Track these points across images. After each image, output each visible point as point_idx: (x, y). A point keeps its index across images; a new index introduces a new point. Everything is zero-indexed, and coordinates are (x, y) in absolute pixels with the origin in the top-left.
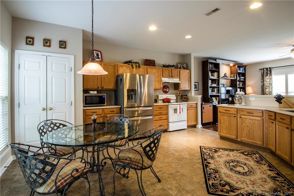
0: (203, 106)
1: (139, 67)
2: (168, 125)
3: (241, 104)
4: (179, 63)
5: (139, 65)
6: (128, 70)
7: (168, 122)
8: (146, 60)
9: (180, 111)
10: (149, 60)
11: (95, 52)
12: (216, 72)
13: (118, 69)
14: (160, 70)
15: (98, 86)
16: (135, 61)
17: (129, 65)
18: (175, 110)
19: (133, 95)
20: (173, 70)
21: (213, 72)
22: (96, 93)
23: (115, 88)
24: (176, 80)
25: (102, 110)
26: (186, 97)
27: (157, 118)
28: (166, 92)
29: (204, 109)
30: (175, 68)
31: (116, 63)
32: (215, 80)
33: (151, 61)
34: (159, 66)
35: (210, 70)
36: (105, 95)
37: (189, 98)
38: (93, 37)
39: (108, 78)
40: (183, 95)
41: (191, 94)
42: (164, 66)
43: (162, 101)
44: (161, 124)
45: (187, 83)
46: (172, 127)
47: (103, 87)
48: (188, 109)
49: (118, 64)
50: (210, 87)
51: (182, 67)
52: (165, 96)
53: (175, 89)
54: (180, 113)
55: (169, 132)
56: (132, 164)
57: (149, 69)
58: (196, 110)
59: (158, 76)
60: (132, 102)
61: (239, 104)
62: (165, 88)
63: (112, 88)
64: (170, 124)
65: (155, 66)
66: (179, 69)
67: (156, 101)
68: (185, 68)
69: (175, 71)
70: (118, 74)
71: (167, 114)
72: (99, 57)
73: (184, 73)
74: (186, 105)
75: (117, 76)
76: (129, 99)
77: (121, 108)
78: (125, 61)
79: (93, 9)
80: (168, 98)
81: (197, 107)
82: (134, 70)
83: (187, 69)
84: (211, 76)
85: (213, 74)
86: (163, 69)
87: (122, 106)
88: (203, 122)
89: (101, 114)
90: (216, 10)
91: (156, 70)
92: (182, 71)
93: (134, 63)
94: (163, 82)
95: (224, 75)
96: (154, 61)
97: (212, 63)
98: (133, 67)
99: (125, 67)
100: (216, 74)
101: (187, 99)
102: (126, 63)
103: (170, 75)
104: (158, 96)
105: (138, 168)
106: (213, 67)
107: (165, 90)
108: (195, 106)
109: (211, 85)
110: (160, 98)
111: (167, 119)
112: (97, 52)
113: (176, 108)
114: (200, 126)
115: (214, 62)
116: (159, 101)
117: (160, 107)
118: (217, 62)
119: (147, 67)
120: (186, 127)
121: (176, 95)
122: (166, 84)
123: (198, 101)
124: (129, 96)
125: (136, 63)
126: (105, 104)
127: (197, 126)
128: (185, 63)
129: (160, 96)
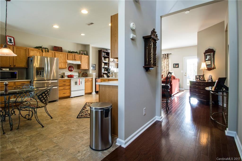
0: (97, 80)
1: (48, 51)
2: (70, 93)
3: (112, 77)
4: (81, 51)
5: (48, 50)
6: (38, 54)
7: (70, 91)
8: (55, 46)
9: (79, 83)
10: (57, 47)
11: (8, 37)
12: (108, 58)
13: (29, 52)
14: (66, 54)
15: (10, 65)
16: (45, 47)
17: (39, 49)
18: (76, 83)
19: (42, 72)
20: (75, 55)
21: (105, 58)
22: (9, 70)
23: (26, 66)
24: (78, 62)
25: (13, 83)
26: (86, 74)
27: (61, 88)
28: (71, 71)
29: (97, 82)
30: (78, 54)
31: (27, 48)
32: (107, 63)
33: (59, 48)
34: (66, 52)
35: (103, 57)
36: (17, 71)
37: (88, 75)
38: (6, 32)
39: (20, 59)
40: (84, 73)
41: (89, 72)
42: (69, 52)
43: (67, 77)
44: (65, 92)
45: (87, 65)
46: (73, 94)
47: (15, 66)
48: (86, 82)
49: (29, 48)
50: (103, 68)
51: (84, 53)
52: (70, 73)
53: (78, 69)
54: (79, 84)
55: (71, 97)
56: (31, 106)
57: (56, 54)
58: (92, 82)
59: (64, 59)
60: (41, 77)
61: (111, 77)
62: (71, 68)
63: (23, 66)
64: (72, 92)
65: (62, 52)
66: (81, 55)
67: (62, 77)
68: (85, 54)
69: (77, 56)
70: (29, 56)
71: (70, 85)
72: (12, 42)
73: (84, 57)
74: (84, 79)
75: (28, 57)
76: (38, 75)
77: (31, 81)
78: (36, 46)
79: (7, 14)
80: (71, 74)
81: (92, 81)
82: (44, 53)
83: (87, 55)
84: (104, 60)
85: (105, 59)
86: (68, 54)
87: (32, 80)
88: (97, 91)
89: (13, 86)
90: (92, 24)
91: (63, 55)
92: (83, 56)
93: (43, 48)
94: (68, 63)
95: (113, 60)
96: (61, 48)
97: (105, 52)
98: (42, 51)
99: (35, 51)
100: (107, 59)
101: (86, 76)
102: (37, 48)
103: (74, 59)
104: (64, 73)
105: (35, 107)
106: (105, 54)
107: (70, 69)
108: (91, 80)
109: (104, 66)
110: (66, 75)
111: (70, 89)
112: (10, 38)
113: (76, 81)
114: (94, 93)
115: (106, 51)
116: (65, 77)
117: (65, 81)
118: (108, 52)
119: (55, 52)
120: (84, 94)
121: (79, 73)
122: (71, 65)
123: (93, 77)
124: (38, 72)
125: (45, 48)
126: (16, 78)
127: (92, 93)
128: (85, 51)
129: (66, 73)
